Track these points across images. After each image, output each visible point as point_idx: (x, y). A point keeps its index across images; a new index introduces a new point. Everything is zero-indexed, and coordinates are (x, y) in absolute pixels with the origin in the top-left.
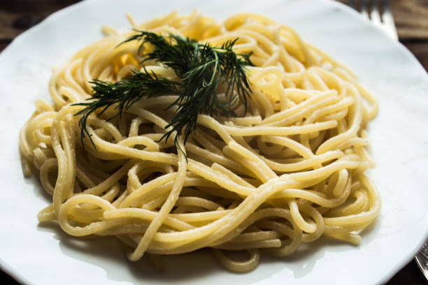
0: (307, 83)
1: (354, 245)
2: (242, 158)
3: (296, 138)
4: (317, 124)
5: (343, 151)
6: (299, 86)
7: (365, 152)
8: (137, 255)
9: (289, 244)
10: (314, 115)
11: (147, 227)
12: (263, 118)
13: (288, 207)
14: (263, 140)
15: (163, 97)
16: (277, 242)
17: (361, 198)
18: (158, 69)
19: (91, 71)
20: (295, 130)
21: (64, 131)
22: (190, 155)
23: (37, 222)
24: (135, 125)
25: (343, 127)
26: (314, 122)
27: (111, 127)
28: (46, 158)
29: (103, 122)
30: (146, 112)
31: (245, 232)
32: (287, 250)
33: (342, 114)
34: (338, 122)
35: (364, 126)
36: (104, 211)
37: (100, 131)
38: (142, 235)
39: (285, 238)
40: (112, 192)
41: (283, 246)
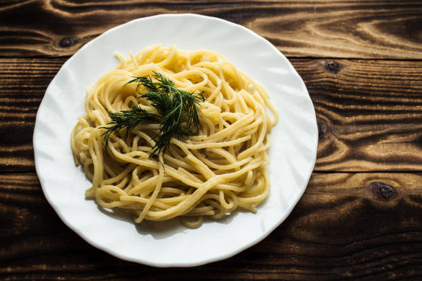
0: (236, 107)
1: (254, 213)
2: (195, 164)
3: (226, 149)
4: (239, 139)
5: (253, 157)
6: (232, 110)
7: (266, 154)
8: (139, 221)
9: (218, 213)
10: (237, 134)
11: (144, 207)
12: (208, 135)
13: (218, 194)
14: (208, 150)
15: (151, 125)
16: (212, 213)
17: (260, 183)
18: (148, 108)
19: (109, 97)
20: (226, 144)
21: (96, 143)
22: (166, 162)
23: (84, 197)
24: (136, 141)
25: (254, 140)
26: (237, 139)
27: (122, 142)
28: (86, 158)
29: (117, 139)
30: (142, 133)
31: (195, 208)
32: (218, 216)
33: (255, 130)
34: (252, 136)
35: (268, 132)
36: (120, 195)
37: (116, 144)
38: (142, 210)
39: (215, 209)
40: (124, 182)
41: (215, 214)
